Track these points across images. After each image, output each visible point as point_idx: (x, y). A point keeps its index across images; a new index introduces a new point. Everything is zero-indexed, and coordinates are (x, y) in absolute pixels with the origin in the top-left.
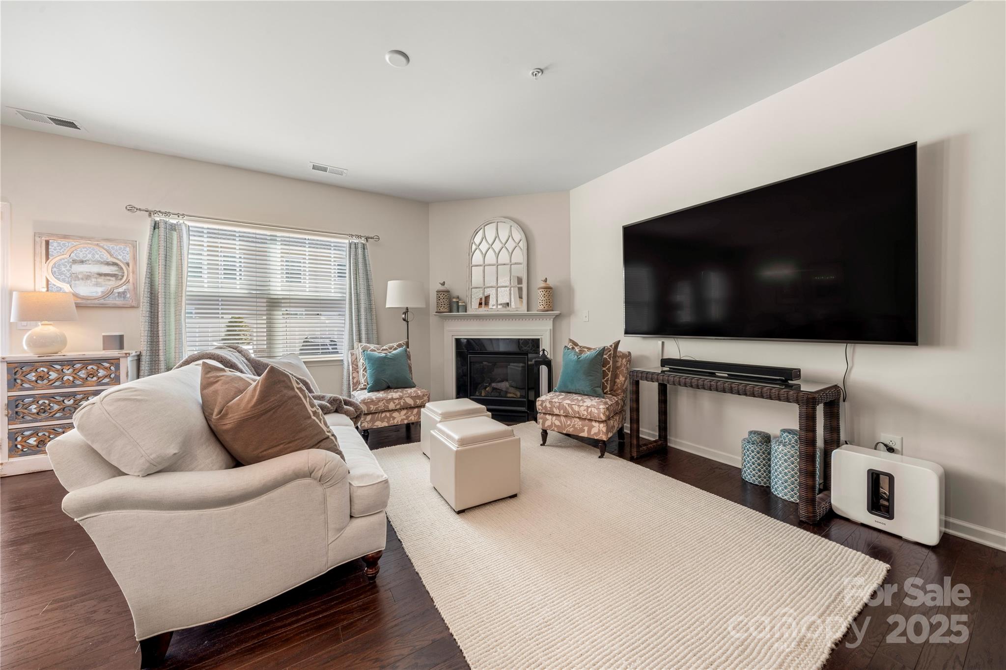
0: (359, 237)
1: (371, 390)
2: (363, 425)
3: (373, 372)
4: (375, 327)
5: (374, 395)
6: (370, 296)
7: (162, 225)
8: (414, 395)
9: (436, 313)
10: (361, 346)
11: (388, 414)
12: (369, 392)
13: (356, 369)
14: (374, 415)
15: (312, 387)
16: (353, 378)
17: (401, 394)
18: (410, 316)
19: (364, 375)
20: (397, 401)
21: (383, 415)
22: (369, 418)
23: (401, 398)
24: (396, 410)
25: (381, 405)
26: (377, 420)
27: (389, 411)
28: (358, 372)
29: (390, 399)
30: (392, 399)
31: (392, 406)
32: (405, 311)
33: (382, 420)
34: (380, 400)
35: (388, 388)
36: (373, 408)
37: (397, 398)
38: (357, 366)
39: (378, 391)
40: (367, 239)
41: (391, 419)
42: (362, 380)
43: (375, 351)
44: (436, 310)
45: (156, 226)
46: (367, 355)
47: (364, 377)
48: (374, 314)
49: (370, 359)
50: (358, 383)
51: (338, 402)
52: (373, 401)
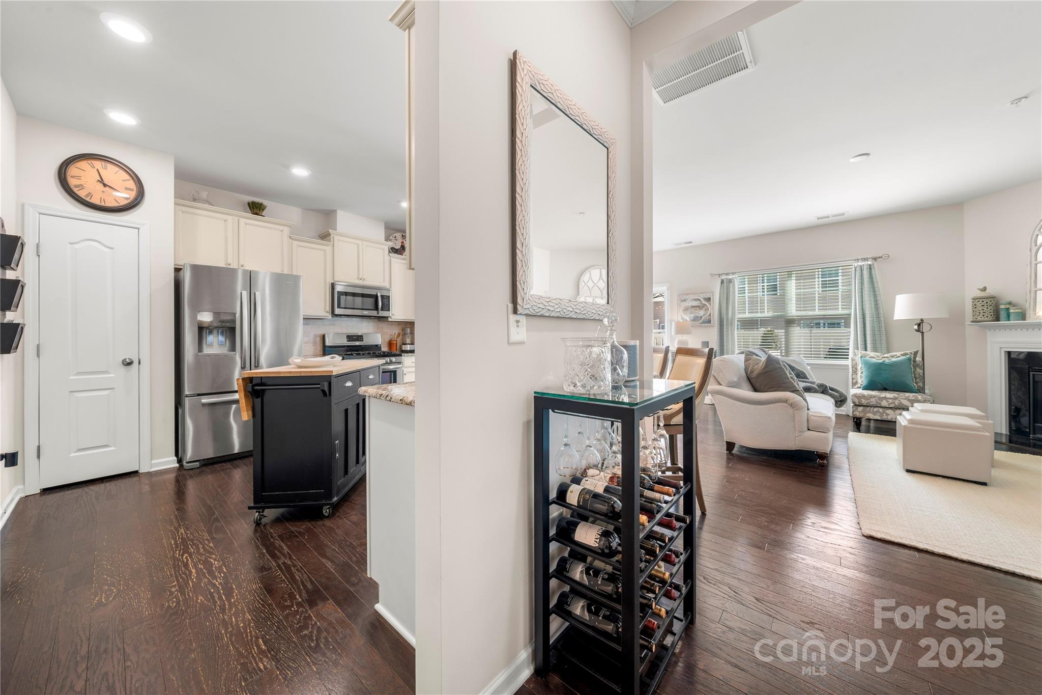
0: (866, 259)
1: (866, 388)
2: (855, 413)
3: (869, 374)
4: (884, 337)
5: (866, 393)
6: (878, 310)
7: (725, 281)
8: (913, 398)
9: (972, 322)
10: (860, 353)
11: (881, 410)
12: (863, 389)
13: (855, 372)
14: (865, 408)
15: (808, 377)
16: (853, 379)
17: (897, 396)
18: (925, 328)
19: (861, 376)
20: (891, 401)
21: (876, 409)
22: (860, 409)
23: (895, 398)
24: (891, 408)
25: (873, 401)
26: (869, 412)
27: (882, 407)
28: (857, 374)
29: (882, 398)
30: (885, 398)
31: (884, 403)
32: (919, 322)
33: (875, 413)
34: (871, 397)
35: (885, 389)
36: (864, 401)
37: (892, 398)
38: (857, 369)
39: (873, 390)
40: (875, 259)
41: (885, 415)
42: (860, 381)
43: (874, 358)
44: (972, 320)
45: (722, 282)
46: (864, 360)
47: (862, 379)
48: (883, 325)
49: (867, 364)
50: (856, 383)
51: (824, 387)
52: (864, 396)
